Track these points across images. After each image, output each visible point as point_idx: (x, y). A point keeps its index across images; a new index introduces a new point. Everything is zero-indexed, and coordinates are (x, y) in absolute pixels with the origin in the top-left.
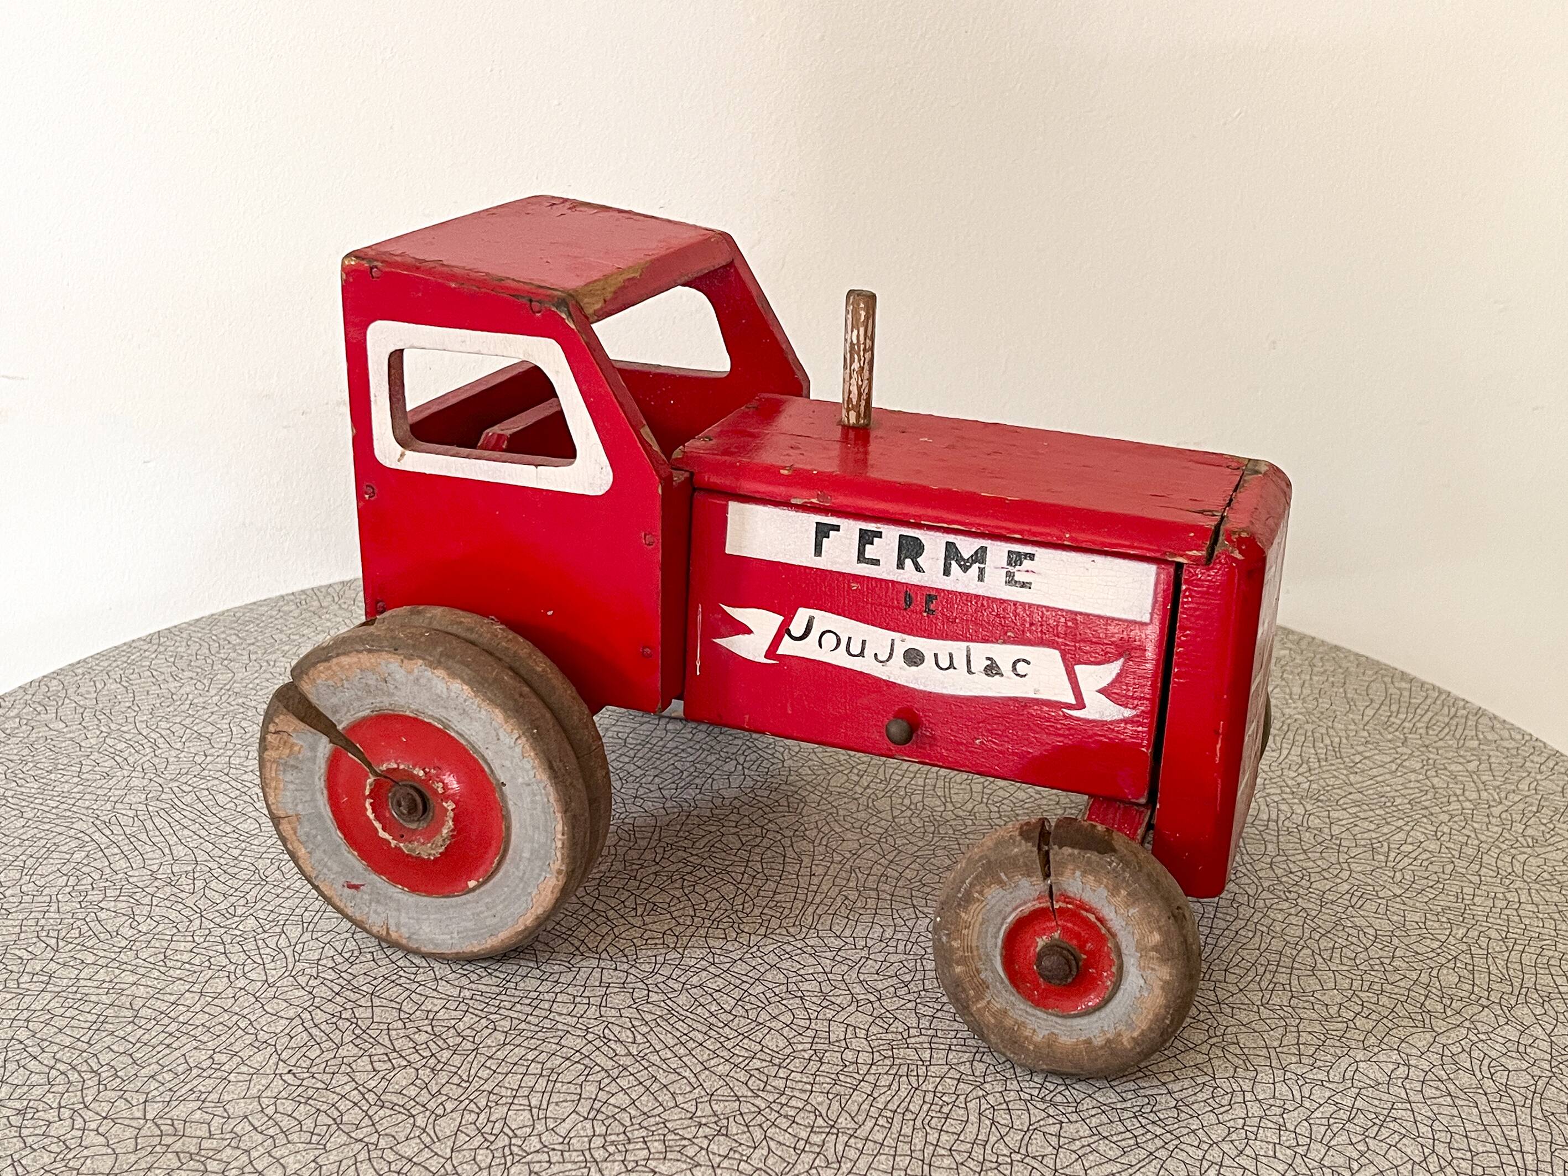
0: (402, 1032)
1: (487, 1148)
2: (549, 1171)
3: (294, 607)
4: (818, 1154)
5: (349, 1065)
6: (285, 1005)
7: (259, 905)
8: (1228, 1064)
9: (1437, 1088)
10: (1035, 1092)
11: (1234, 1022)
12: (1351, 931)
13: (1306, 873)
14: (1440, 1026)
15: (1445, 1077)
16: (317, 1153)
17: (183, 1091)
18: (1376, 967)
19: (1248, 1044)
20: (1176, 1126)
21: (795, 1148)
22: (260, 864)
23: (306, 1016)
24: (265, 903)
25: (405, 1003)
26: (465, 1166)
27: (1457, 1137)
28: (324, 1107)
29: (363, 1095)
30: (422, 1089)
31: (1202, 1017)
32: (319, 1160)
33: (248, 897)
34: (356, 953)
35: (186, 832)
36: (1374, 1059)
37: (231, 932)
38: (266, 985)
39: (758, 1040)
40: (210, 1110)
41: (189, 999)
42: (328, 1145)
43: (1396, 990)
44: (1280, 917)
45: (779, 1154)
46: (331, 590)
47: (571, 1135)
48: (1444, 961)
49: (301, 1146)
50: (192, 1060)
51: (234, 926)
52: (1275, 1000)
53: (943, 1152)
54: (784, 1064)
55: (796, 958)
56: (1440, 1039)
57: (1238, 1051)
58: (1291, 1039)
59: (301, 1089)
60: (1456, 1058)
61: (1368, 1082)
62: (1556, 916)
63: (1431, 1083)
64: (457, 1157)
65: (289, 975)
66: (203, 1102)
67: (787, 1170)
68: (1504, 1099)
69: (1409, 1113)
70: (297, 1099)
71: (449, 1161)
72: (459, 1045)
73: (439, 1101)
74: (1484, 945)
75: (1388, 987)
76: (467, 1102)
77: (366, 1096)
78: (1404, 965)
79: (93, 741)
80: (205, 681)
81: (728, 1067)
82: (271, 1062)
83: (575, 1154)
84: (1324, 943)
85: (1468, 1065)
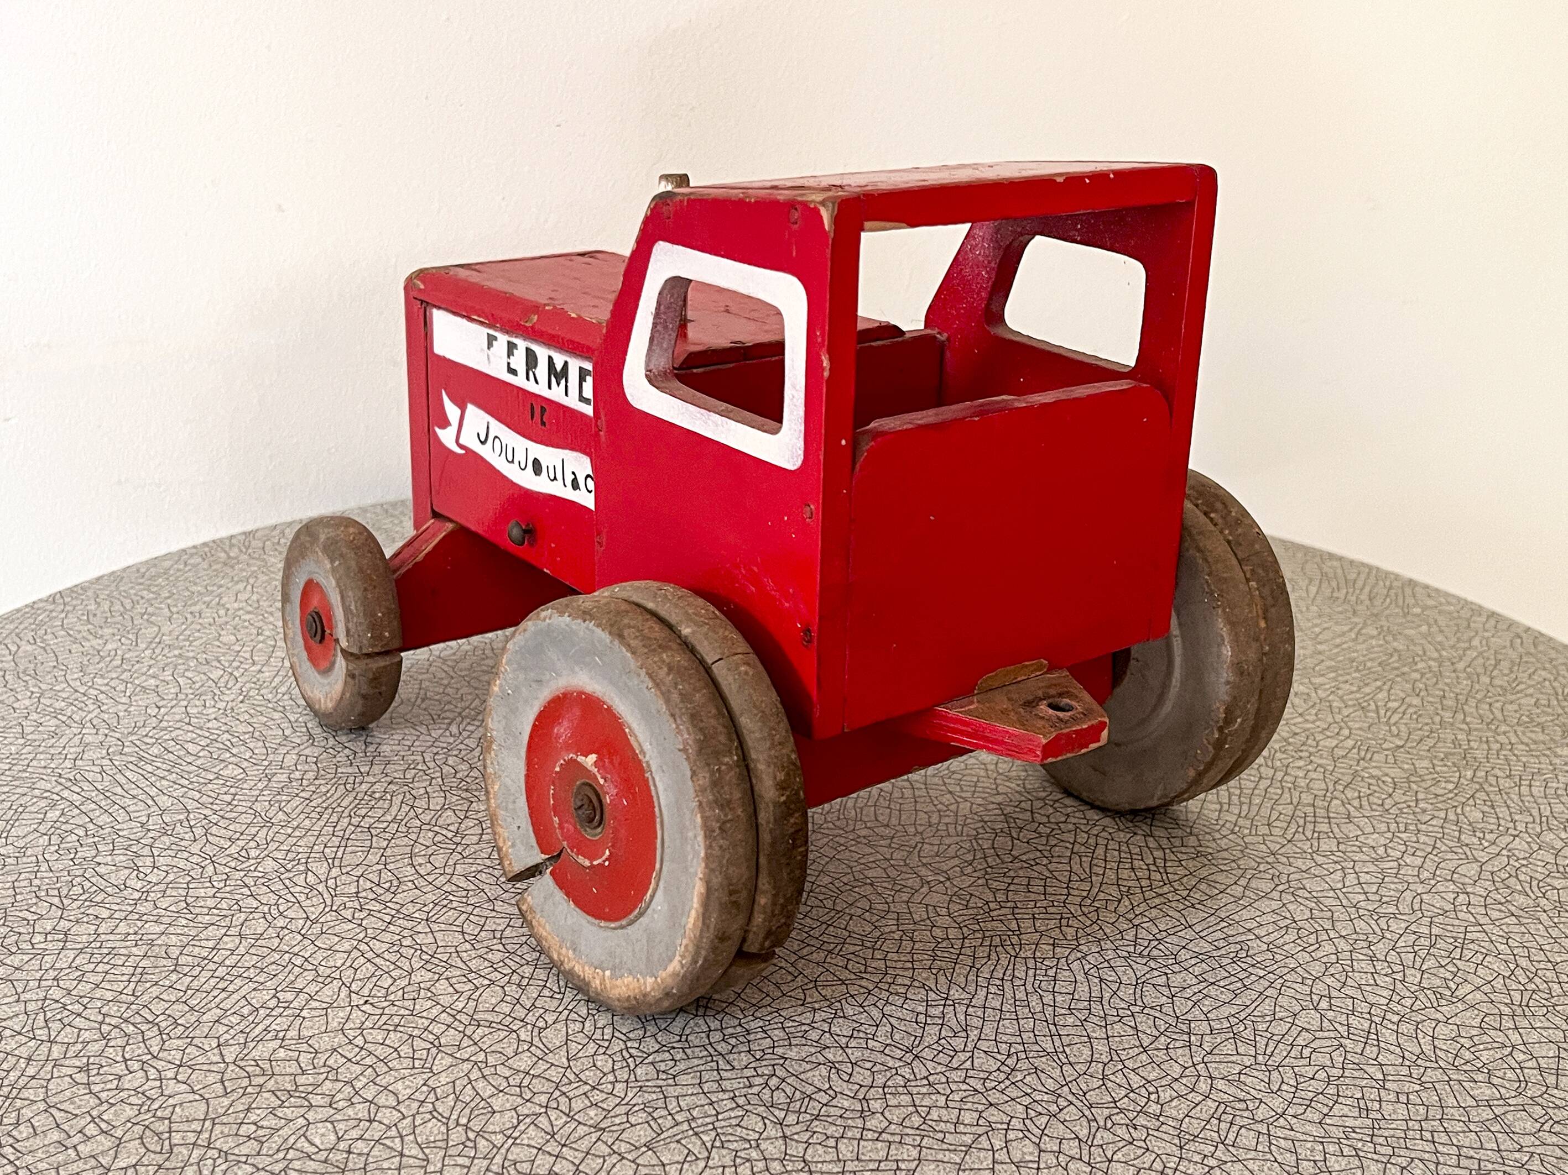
0: (473, 954)
1: (604, 1053)
2: (676, 1068)
3: (200, 560)
4: (942, 1025)
5: (428, 990)
6: (337, 939)
7: (273, 846)
8: (1302, 907)
9: (1500, 911)
10: (1132, 949)
11: (1293, 870)
12: (1371, 781)
13: (1310, 734)
14: (1482, 856)
15: (1503, 900)
16: (425, 1076)
17: (257, 1031)
18: (1405, 810)
19: (1314, 888)
20: (1275, 967)
21: (917, 1022)
22: (258, 806)
23: (363, 947)
24: (277, 844)
25: (465, 926)
26: (587, 1073)
27: (1533, 951)
28: (416, 1032)
29: (453, 1016)
30: (515, 1005)
31: (1262, 868)
32: (430, 1083)
33: (257, 839)
34: (395, 883)
35: (164, 783)
36: (1434, 890)
37: (250, 874)
38: (309, 923)
39: (843, 926)
40: (293, 1047)
41: (229, 943)
42: (434, 1068)
43: (1431, 829)
44: (1301, 774)
45: (904, 1029)
46: (234, 541)
47: (687, 1031)
48: (1463, 800)
49: (407, 1072)
50: (254, 1001)
51: (252, 868)
52: (1324, 847)
53: (1063, 1011)
54: (877, 946)
55: (853, 848)
56: (1488, 867)
57: (1307, 895)
58: (1351, 879)
59: (384, 1018)
60: (1506, 883)
61: (1436, 910)
62: (1548, 752)
63: (1493, 907)
64: (575, 1065)
65: (331, 910)
66: (283, 1040)
67: (917, 1042)
69: (1484, 934)
70: (385, 1027)
71: (569, 1070)
72: (538, 960)
73: (537, 1015)
74: (1494, 783)
75: (1423, 827)
76: (566, 1012)
77: (458, 1017)
78: (1430, 807)
79: (27, 702)
80: (130, 636)
81: (822, 955)
82: (342, 995)
83: (698, 1049)
84: (1350, 794)
85: (1519, 888)
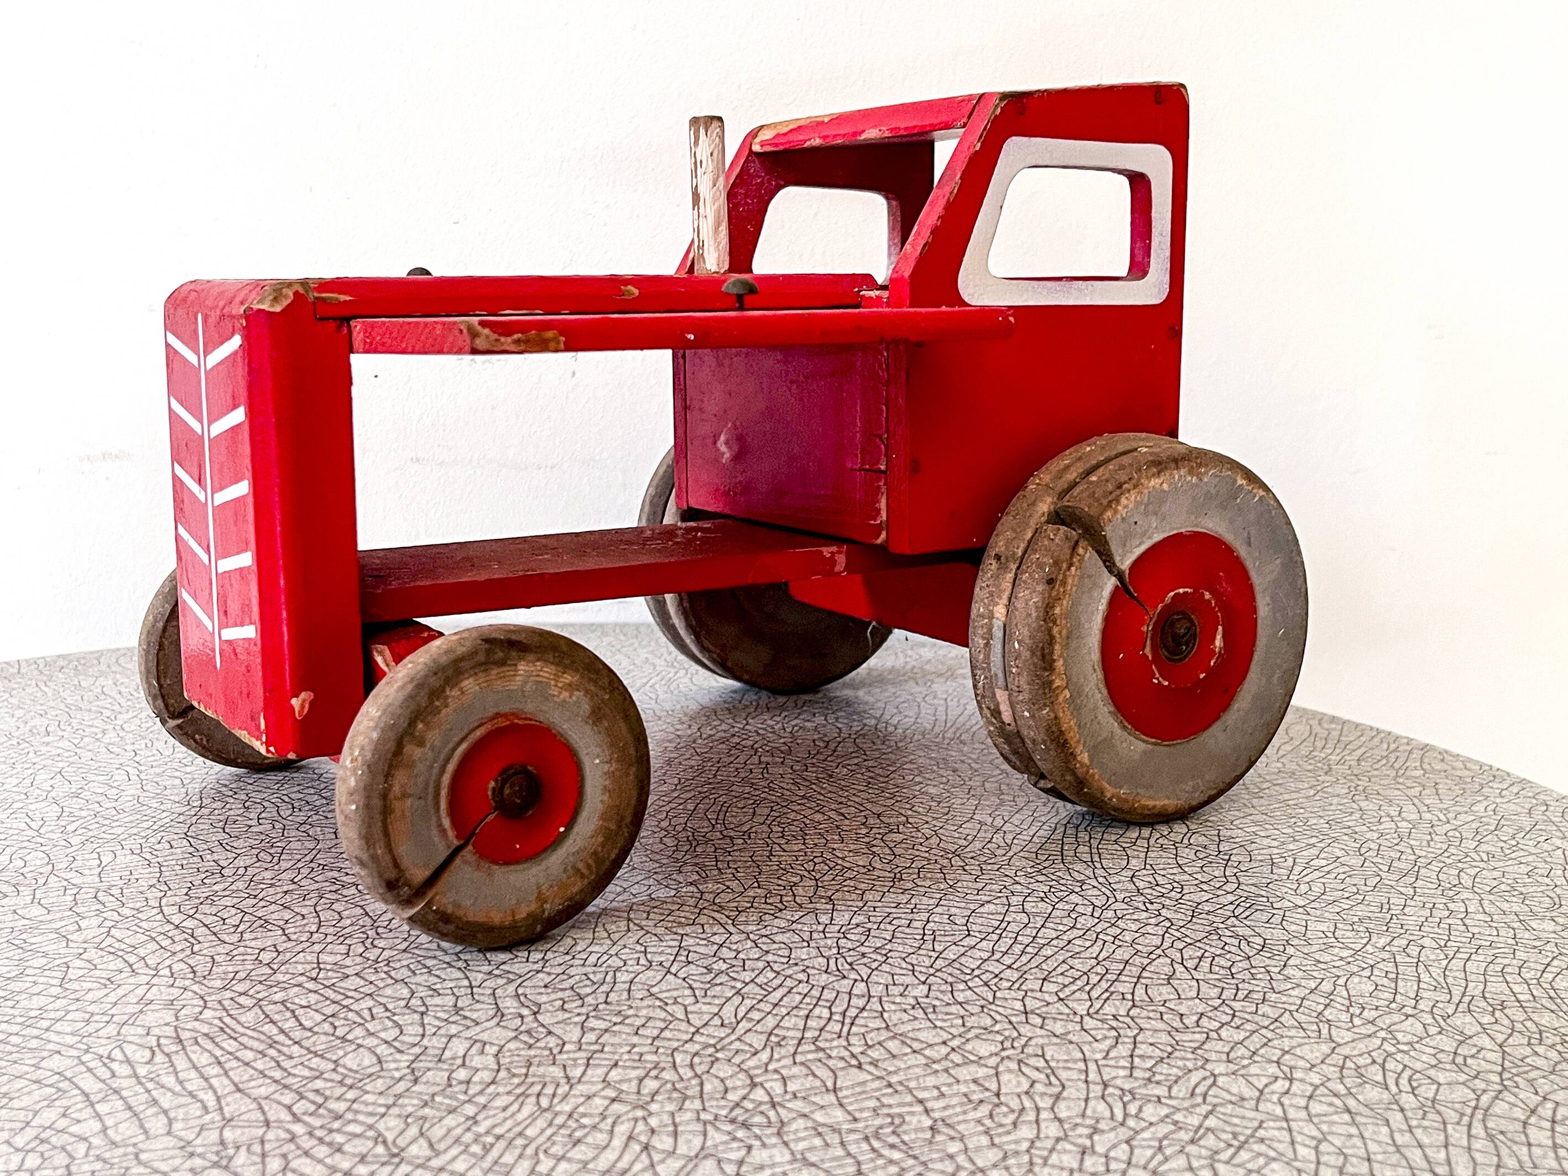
8: (1023, 1079)
9: (1331, 1104)
10: (725, 1112)
11: (1042, 1033)
12: (1231, 941)
13: (1178, 886)
14: (1342, 1036)
15: (1344, 1091)
18: (1260, 976)
19: (1056, 1056)
27: (1354, 1160)
31: (997, 1028)
36: (1242, 1072)
39: (335, 1059)
43: (1285, 999)
44: (1133, 927)
48: (1356, 969)
52: (1108, 1010)
54: (359, 1084)
56: (1341, 1050)
57: (1042, 1064)
58: (1123, 1050)
60: (1363, 1071)
61: (1228, 1097)
62: (1516, 925)
63: (1323, 1099)
68: (1430, 1116)
69: (1285, 1133)
74: (1414, 954)
75: (1274, 997)
78: (1300, 974)
81: (272, 1089)
84: (1190, 953)
85: (1379, 1078)
